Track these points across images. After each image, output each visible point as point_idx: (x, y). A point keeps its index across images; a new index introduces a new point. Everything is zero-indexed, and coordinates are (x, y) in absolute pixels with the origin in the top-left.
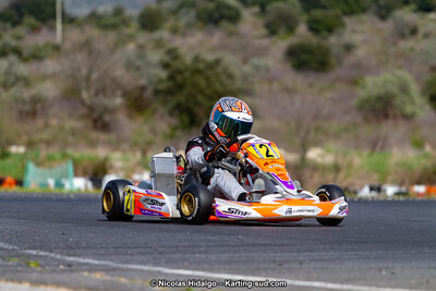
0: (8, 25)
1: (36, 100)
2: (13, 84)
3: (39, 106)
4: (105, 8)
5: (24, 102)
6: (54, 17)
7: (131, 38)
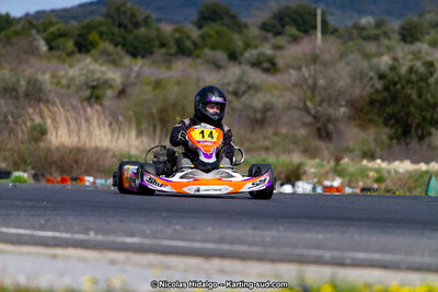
0: (270, 35)
1: (267, 108)
2: (244, 93)
3: (269, 114)
4: (366, 20)
5: (255, 110)
6: (315, 27)
7: (390, 49)
